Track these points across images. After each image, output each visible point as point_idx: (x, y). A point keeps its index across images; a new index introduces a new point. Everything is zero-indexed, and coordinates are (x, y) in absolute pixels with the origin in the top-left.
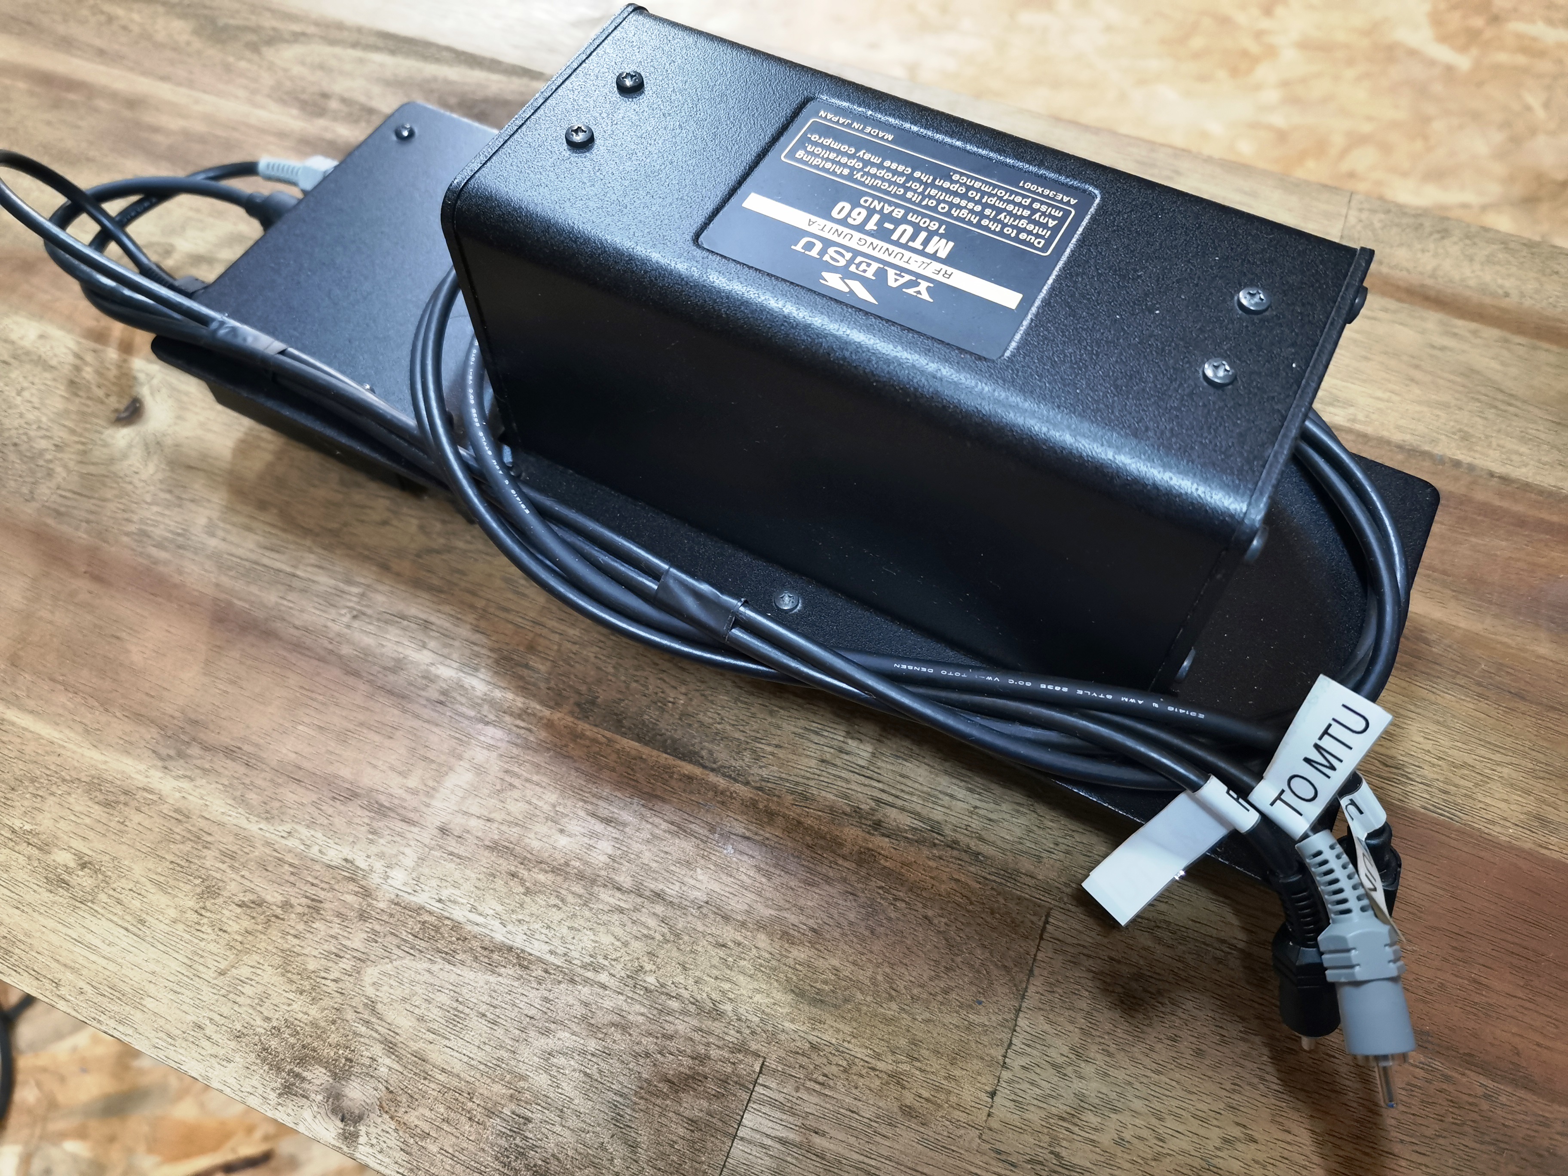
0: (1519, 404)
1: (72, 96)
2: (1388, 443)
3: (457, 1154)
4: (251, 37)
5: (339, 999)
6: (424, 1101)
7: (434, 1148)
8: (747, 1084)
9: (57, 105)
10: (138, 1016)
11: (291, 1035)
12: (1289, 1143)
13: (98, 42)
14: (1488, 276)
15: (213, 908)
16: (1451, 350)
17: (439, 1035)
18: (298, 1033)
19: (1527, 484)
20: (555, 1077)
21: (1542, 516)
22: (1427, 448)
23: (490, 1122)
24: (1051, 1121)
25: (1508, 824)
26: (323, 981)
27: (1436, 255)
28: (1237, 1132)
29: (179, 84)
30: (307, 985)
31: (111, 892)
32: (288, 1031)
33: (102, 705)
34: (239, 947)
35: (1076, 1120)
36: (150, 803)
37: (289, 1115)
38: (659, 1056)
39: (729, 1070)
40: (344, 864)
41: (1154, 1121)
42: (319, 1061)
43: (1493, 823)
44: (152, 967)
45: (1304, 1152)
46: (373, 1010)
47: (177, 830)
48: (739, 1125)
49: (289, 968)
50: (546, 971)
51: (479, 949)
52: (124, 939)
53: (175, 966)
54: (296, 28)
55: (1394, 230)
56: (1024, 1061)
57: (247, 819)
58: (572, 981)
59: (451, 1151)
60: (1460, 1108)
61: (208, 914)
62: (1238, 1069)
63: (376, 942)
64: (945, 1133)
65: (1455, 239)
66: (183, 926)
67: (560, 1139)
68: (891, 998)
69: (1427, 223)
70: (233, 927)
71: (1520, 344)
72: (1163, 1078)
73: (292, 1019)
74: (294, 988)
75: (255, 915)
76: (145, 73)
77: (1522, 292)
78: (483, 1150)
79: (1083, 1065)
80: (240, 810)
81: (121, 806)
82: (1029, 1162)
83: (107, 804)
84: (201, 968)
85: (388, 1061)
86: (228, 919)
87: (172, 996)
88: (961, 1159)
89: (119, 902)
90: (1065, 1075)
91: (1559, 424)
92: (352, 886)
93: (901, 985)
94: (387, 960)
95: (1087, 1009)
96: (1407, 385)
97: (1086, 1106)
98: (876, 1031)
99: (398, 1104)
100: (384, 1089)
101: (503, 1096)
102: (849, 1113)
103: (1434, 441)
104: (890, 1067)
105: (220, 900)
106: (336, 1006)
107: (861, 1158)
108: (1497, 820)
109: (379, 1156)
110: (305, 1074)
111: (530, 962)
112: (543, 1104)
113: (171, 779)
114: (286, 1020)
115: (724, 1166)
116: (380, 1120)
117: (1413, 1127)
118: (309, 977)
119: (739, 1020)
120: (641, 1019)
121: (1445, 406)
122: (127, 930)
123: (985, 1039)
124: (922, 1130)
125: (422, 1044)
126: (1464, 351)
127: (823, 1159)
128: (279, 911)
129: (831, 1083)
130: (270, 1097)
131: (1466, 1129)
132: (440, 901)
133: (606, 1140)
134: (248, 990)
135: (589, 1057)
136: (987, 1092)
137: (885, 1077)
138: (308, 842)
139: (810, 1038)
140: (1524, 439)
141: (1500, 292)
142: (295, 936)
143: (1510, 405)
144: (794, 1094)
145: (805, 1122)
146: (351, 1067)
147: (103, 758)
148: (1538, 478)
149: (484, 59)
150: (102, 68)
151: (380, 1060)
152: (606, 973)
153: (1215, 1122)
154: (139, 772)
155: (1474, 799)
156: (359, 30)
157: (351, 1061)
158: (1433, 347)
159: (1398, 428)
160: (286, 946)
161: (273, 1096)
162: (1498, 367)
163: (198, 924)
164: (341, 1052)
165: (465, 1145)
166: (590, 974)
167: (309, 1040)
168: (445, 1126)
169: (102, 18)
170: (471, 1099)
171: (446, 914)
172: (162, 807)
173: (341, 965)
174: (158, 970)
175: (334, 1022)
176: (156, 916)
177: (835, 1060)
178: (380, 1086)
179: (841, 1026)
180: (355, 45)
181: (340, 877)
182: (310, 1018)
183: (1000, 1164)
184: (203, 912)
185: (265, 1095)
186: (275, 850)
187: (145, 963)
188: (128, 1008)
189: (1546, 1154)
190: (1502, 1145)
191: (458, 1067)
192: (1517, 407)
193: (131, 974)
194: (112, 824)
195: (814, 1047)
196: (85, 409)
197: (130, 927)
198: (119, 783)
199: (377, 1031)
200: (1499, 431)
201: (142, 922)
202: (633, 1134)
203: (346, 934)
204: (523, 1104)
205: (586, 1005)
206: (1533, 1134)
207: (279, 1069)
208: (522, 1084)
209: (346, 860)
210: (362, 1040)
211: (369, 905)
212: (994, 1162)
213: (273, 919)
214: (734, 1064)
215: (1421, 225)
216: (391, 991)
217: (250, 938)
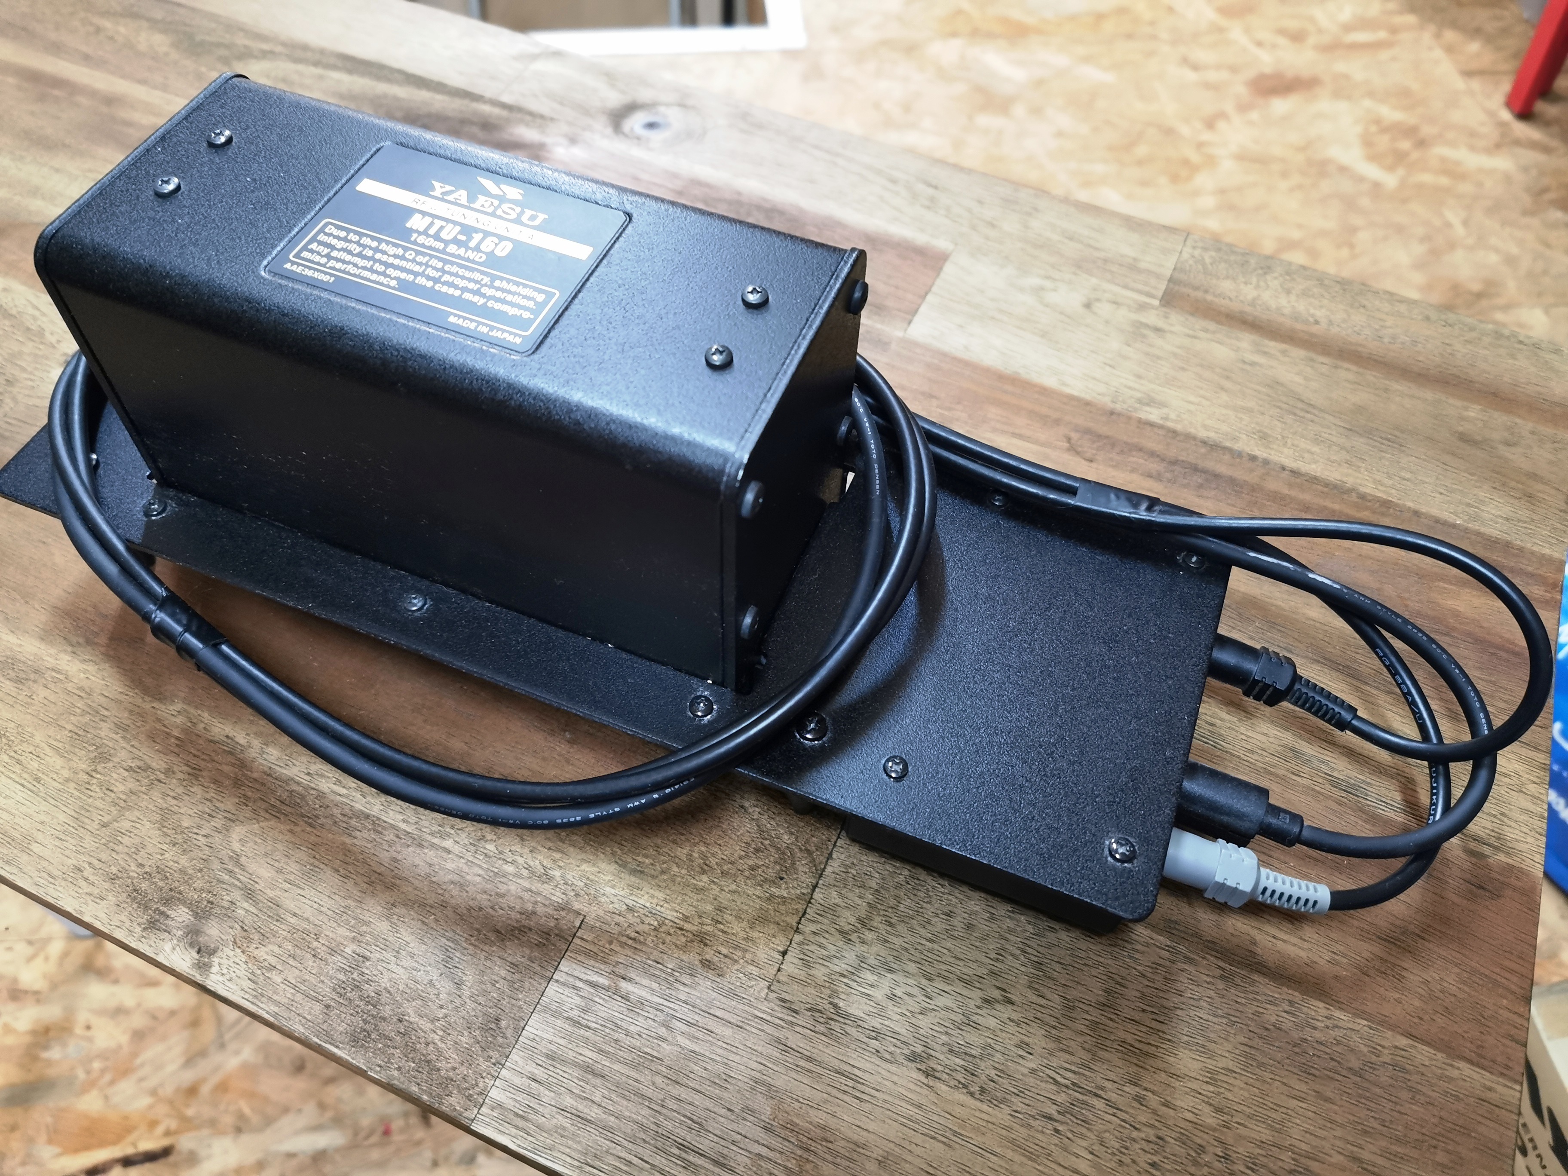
0: (1316, 412)
1: (56, 92)
2: (1194, 438)
3: (298, 985)
4: (223, 52)
5: (207, 851)
6: (273, 940)
7: (278, 979)
8: (566, 937)
9: (42, 98)
10: (24, 858)
11: (161, 880)
12: (1041, 1006)
13: (84, 48)
14: (1301, 306)
15: (103, 771)
16: (1261, 365)
17: (295, 885)
18: (167, 878)
19: (1315, 478)
20: (395, 924)
21: (1325, 504)
22: (1228, 444)
23: (331, 959)
24: (833, 977)
25: (1265, 754)
26: (195, 836)
27: (1257, 287)
28: (997, 994)
29: (155, 87)
30: (180, 839)
31: (13, 754)
32: (159, 876)
33: (23, 598)
34: (123, 804)
35: (855, 977)
36: (56, 681)
37: (150, 946)
38: (491, 910)
39: (552, 924)
40: (225, 740)
41: (924, 982)
42: (184, 902)
43: (1253, 752)
44: (42, 817)
45: (1055, 1015)
46: (238, 863)
47: (79, 705)
48: (556, 970)
49: (165, 824)
50: (398, 837)
51: (339, 816)
52: (20, 793)
53: (62, 817)
54: (265, 46)
55: (1223, 266)
56: (814, 927)
57: (143, 698)
58: (420, 845)
59: (293, 982)
60: (1198, 985)
61: (99, 776)
62: (1003, 942)
63: (247, 806)
64: (738, 984)
65: (1276, 275)
66: (74, 785)
67: (394, 975)
68: (704, 872)
69: (1253, 261)
70: (120, 787)
71: (1322, 363)
72: (936, 946)
73: (163, 867)
74: (168, 841)
75: (140, 778)
76: (124, 76)
77: (1330, 321)
78: (323, 982)
79: (867, 932)
80: (136, 691)
81: (30, 683)
82: (809, 1010)
83: (18, 681)
84: (86, 820)
85: (246, 905)
86: (116, 780)
87: (57, 842)
88: (750, 1005)
89: (19, 762)
90: (850, 940)
91: (1350, 430)
92: (231, 759)
93: (713, 861)
94: (254, 821)
95: (876, 887)
96: (1216, 393)
97: (865, 966)
98: (687, 898)
99: (250, 941)
100: (239, 928)
101: (346, 938)
102: (655, 964)
103: (1235, 439)
104: (695, 928)
105: (110, 765)
106: (204, 857)
107: (661, 1001)
108: (1255, 749)
109: (228, 983)
110: (169, 913)
111: (384, 828)
112: (382, 946)
113: (78, 662)
114: (158, 867)
115: (538, 1003)
116: (233, 953)
117: (1155, 999)
118: (183, 832)
119: (566, 884)
120: (478, 879)
121: (1249, 411)
122: (23, 786)
123: (782, 908)
124: (718, 980)
125: (277, 892)
126: (1272, 367)
127: (628, 1001)
128: (162, 776)
129: (642, 938)
130: (136, 930)
131: (1202, 1003)
132: (308, 774)
133: (435, 978)
134: (126, 840)
135: (428, 909)
136: (779, 952)
137: (690, 935)
138: (195, 721)
139: (627, 901)
140: (1317, 441)
141: (1311, 319)
142: (174, 798)
143: (1307, 412)
144: (607, 946)
145: (614, 969)
146: (211, 908)
147: (19, 642)
148: (1327, 473)
149: (432, 81)
150: (86, 70)
151: (238, 904)
152: (451, 840)
153: (978, 985)
154: (50, 655)
155: (1237, 732)
156: (322, 52)
157: (212, 903)
158: (1244, 362)
159: (1205, 427)
160: (165, 805)
161: (138, 930)
162: (1302, 381)
163: (88, 783)
164: (204, 895)
165: (307, 977)
166: (436, 841)
167: (177, 884)
168: (291, 961)
169: (91, 29)
170: (317, 940)
171: (313, 785)
172: (67, 685)
173: (212, 823)
174: (46, 820)
175: (200, 870)
176: (51, 775)
177: (647, 920)
178: (236, 926)
179: (657, 893)
180: (316, 64)
181: (219, 751)
182: (180, 867)
183: (785, 1011)
184: (94, 774)
185: (131, 929)
186: (165, 726)
187: (35, 814)
188: (15, 851)
189: (1272, 1027)
190: (1233, 1019)
191: (308, 913)
192: (1314, 415)
193: (21, 822)
194: (20, 697)
195: (630, 909)
196: (37, 352)
197: (26, 784)
198: (30, 663)
199: (238, 880)
200: (1295, 433)
201: (38, 780)
202: (460, 974)
203: (220, 798)
204: (363, 945)
205: (430, 865)
206: (1261, 1010)
207: (146, 908)
208: (364, 928)
209: (227, 737)
210: (224, 886)
211: (244, 775)
212: (776, 1008)
213: (156, 782)
214: (557, 919)
215: (1247, 262)
216: (256, 847)
217: (134, 797)
